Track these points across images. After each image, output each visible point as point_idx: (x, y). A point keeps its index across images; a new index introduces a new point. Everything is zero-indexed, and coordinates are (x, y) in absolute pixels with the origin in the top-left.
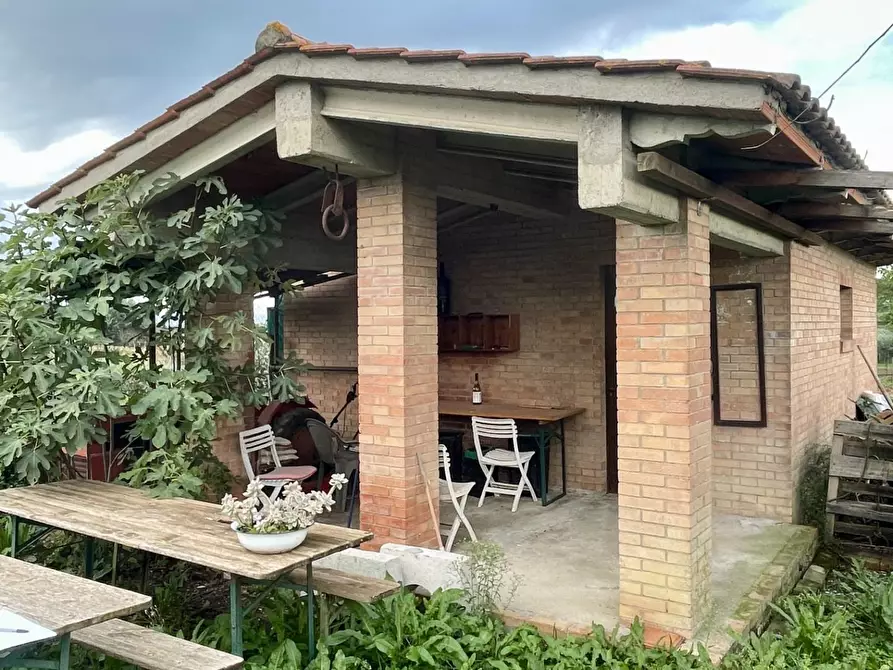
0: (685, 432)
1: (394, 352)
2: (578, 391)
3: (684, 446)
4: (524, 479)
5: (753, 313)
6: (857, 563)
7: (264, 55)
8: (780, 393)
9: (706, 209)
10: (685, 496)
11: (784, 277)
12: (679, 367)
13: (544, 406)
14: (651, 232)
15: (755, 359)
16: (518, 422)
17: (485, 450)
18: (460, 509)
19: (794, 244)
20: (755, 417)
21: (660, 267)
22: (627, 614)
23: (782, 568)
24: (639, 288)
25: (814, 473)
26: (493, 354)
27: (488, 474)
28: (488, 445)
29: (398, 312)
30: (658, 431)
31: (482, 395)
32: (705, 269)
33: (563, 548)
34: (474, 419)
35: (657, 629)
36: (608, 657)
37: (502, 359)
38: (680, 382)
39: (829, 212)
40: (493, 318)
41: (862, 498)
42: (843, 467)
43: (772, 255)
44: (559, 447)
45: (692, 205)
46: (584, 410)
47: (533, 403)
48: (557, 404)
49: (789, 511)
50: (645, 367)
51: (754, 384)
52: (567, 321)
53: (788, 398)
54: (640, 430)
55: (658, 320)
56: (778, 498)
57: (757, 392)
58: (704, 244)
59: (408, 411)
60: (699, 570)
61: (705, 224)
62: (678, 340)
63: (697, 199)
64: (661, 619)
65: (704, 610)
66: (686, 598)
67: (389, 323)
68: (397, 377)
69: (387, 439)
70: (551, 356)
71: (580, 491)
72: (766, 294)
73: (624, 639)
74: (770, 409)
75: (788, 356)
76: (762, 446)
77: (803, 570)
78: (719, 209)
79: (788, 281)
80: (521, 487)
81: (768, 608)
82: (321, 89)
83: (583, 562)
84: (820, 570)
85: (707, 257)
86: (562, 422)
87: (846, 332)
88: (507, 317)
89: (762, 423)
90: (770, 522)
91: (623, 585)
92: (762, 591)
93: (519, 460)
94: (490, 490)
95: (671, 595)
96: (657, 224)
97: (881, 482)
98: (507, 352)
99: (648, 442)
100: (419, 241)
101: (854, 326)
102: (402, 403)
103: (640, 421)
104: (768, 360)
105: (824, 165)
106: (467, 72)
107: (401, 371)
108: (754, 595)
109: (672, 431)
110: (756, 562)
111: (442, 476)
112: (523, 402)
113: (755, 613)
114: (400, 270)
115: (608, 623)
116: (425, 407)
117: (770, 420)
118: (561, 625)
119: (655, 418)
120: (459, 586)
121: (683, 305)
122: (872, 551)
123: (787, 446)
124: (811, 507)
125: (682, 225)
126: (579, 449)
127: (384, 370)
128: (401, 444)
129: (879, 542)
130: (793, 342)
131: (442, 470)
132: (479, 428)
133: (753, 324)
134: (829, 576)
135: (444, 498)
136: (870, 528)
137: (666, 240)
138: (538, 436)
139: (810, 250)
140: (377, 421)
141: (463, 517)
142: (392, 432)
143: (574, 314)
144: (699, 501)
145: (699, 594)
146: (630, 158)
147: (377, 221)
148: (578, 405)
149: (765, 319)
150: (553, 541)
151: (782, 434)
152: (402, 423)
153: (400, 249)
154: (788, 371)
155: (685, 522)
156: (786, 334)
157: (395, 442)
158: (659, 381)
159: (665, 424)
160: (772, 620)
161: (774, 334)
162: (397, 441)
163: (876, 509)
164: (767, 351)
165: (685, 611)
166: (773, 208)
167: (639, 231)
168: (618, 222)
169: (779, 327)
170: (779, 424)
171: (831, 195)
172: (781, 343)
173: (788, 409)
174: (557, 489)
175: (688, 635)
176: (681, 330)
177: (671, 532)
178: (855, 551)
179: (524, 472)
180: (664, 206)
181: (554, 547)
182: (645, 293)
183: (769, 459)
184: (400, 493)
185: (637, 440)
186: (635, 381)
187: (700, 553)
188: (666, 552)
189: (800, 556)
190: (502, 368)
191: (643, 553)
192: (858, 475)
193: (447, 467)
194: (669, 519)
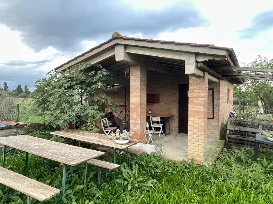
0: (203, 120)
1: (138, 102)
2: (172, 111)
3: (203, 123)
4: (161, 130)
5: (212, 95)
6: (234, 147)
7: (114, 39)
8: (217, 112)
9: (207, 74)
10: (203, 133)
11: (219, 87)
12: (202, 107)
13: (165, 115)
14: (197, 78)
15: (212, 105)
16: (160, 118)
17: (153, 123)
18: (150, 136)
19: (221, 80)
20: (211, 117)
21: (198, 86)
22: (190, 157)
23: (219, 149)
24: (194, 90)
25: (224, 130)
26: (153, 103)
27: (153, 129)
28: (153, 122)
29: (139, 94)
30: (197, 120)
31: (151, 112)
32: (207, 86)
33: (172, 144)
34: (151, 117)
35: (196, 161)
36: (188, 166)
37: (156, 104)
38: (202, 110)
39: (232, 74)
40: (154, 95)
41: (233, 134)
42: (230, 127)
43: (217, 82)
44: (168, 123)
45: (205, 73)
46: (174, 115)
47: (162, 113)
48: (168, 114)
49: (218, 137)
50: (195, 106)
51: (212, 110)
52: (170, 96)
53: (219, 113)
54: (193, 119)
55: (198, 96)
56: (217, 133)
57: (212, 112)
58: (207, 81)
59: (141, 115)
60: (205, 149)
61: (208, 77)
62: (202, 101)
63: (206, 72)
64: (197, 158)
65: (206, 157)
66: (202, 154)
67: (137, 96)
68: (139, 108)
69: (136, 121)
70: (167, 103)
71: (172, 132)
72: (215, 91)
73: (190, 162)
74: (215, 115)
75: (219, 104)
76: (214, 123)
77: (223, 149)
78: (210, 74)
79: (219, 88)
80: (161, 131)
81: (217, 156)
82: (126, 46)
83: (177, 147)
84: (226, 149)
85: (207, 83)
86: (169, 118)
87: (228, 98)
88: (157, 95)
89: (213, 118)
90: (214, 139)
91: (189, 152)
92: (216, 153)
93: (160, 126)
94: (154, 132)
95: (199, 153)
96: (198, 77)
97: (237, 131)
98: (156, 102)
99: (195, 122)
100: (143, 79)
101: (230, 97)
102: (140, 113)
104: (215, 105)
105: (232, 65)
106: (161, 45)
107: (140, 107)
108: (214, 154)
109: (200, 120)
110: (214, 147)
111: (147, 129)
112: (160, 113)
113: (215, 158)
114: (140, 85)
115: (186, 160)
116: (144, 114)
117: (215, 118)
118: (176, 160)
119: (197, 117)
120: (154, 152)
121: (203, 94)
122: (236, 145)
123: (218, 123)
124: (223, 136)
125: (204, 77)
126: (173, 124)
127: (136, 106)
128: (140, 122)
129: (238, 143)
130: (220, 101)
131: (147, 128)
133: (212, 97)
134: (228, 150)
135: (148, 134)
136: (235, 140)
137: (199, 80)
138: (165, 121)
139: (223, 81)
140: (134, 117)
141: (151, 138)
143: (172, 94)
144: (205, 134)
145: (205, 153)
146: (196, 64)
147: (135, 74)
148: (173, 114)
149: (214, 96)
150: (169, 143)
151: (218, 121)
152: (140, 118)
153: (140, 81)
154: (219, 107)
155: (203, 138)
156: (219, 99)
157: (138, 122)
158: (198, 110)
159: (199, 118)
160: (218, 158)
161: (216, 99)
162: (138, 121)
163: (237, 136)
164: (214, 103)
165: (202, 157)
166: (219, 73)
167: (194, 78)
168: (189, 76)
169: (217, 98)
170: (217, 118)
171: (231, 71)
172: (218, 101)
173: (219, 115)
174: (167, 132)
175: (203, 162)
176: (203, 99)
177: (200, 141)
178: (232, 145)
179: (161, 128)
180: (200, 73)
181: (170, 144)
182: (195, 91)
183: (214, 126)
184: (139, 133)
185: (192, 122)
186: (192, 109)
187: (205, 145)
188: (199, 145)
189: (222, 146)
190: (155, 106)
191: (193, 145)
192: (233, 129)
193: (148, 127)
194: (199, 138)
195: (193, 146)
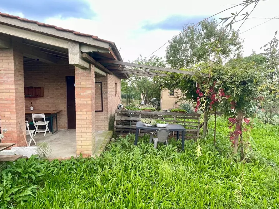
0: (91, 113)
1: (11, 97)
2: (60, 106)
3: (90, 116)
4: (47, 128)
5: (100, 88)
6: (120, 136)
8: (106, 104)
9: (94, 66)
10: (91, 126)
11: (106, 81)
12: (89, 99)
13: (51, 110)
14: (83, 70)
15: (101, 98)
16: (45, 114)
17: (35, 122)
18: (31, 136)
19: (108, 74)
20: (101, 110)
21: (85, 78)
22: (78, 153)
23: (107, 139)
24: (80, 82)
25: (112, 120)
26: (36, 97)
27: (37, 128)
28: (36, 120)
29: (14, 86)
30: (85, 113)
31: (33, 108)
32: (94, 79)
33: (59, 142)
34: (32, 114)
35: (85, 154)
36: (76, 162)
37: (39, 98)
38: (90, 102)
39: (116, 68)
40: (36, 88)
41: (120, 124)
42: (117, 118)
43: (104, 76)
44: (56, 120)
45: (92, 65)
46: (62, 110)
47: (48, 109)
48: (55, 109)
49: (107, 128)
50: (82, 99)
51: (101, 103)
52: (57, 89)
53: (107, 105)
54: (81, 113)
55: (85, 89)
56: (105, 125)
57: (101, 105)
58: (93, 73)
59: (17, 112)
60: (94, 141)
61: (94, 69)
62: (89, 93)
63: (92, 64)
64: (86, 152)
65: (94, 149)
66: (91, 147)
67: (10, 89)
68: (13, 104)
69: (10, 120)
70: (53, 98)
71: (61, 129)
72: (103, 84)
73: (78, 158)
74: (104, 108)
75: (107, 97)
76: (103, 115)
77: (111, 139)
78: (96, 66)
79: (107, 82)
80: (46, 130)
81: (106, 147)
83: (65, 145)
84: (114, 139)
85: (94, 76)
86: (56, 114)
87: (116, 92)
88: (40, 88)
89: (102, 111)
90: (103, 131)
91: (77, 147)
92: (104, 144)
93: (46, 123)
94: (37, 132)
95: (88, 147)
96: (84, 68)
97: (123, 121)
98: (40, 97)
99: (82, 116)
100: (18, 68)
101: (117, 91)
102: (15, 110)
103: (81, 111)
104: (103, 98)
105: (116, 60)
106: (39, 27)
107: (14, 102)
108: (103, 145)
109: (88, 113)
110: (102, 139)
111: (27, 129)
112: (45, 109)
113: (104, 148)
114: (14, 75)
115: (74, 156)
116: (21, 111)
117: (104, 110)
118: (63, 158)
119: (85, 110)
120: (37, 154)
121: (90, 86)
122: (122, 134)
123: (107, 115)
124: (111, 127)
125: (90, 69)
126: (61, 120)
127: (8, 102)
128: (15, 121)
129: (124, 132)
130: (108, 94)
131: (27, 127)
132: (34, 116)
133: (100, 90)
134: (115, 139)
135: (28, 134)
136: (122, 129)
137: (86, 72)
138: (51, 118)
139: (111, 75)
140: (6, 116)
141: (32, 138)
142: (12, 118)
143: (59, 87)
144: (93, 127)
145: (94, 145)
146: (81, 54)
147: (6, 61)
148: (60, 109)
149: (103, 89)
150: (56, 141)
151: (106, 113)
152: (15, 116)
153: (13, 69)
154: (107, 100)
155: (91, 131)
156: (107, 92)
157: (13, 121)
158: (85, 102)
159: (86, 111)
160: (107, 149)
161: (104, 92)
162: (13, 120)
163: (123, 126)
164: (103, 96)
165: (91, 149)
166: (105, 67)
167: (80, 70)
168: (75, 67)
169: (105, 91)
170: (106, 111)
171: (116, 65)
172: (106, 94)
173: (107, 108)
174: (55, 130)
175: (91, 154)
176: (90, 92)
177: (88, 134)
178: (119, 134)
179: (47, 126)
180: (86, 65)
182: (82, 83)
183: (104, 118)
184: (15, 134)
185: (80, 115)
186: (80, 102)
187: (93, 137)
188: (87, 138)
189: (110, 136)
190: (39, 101)
191: (82, 139)
192: (120, 120)
193: (28, 126)
194: (88, 131)
195: (81, 141)
